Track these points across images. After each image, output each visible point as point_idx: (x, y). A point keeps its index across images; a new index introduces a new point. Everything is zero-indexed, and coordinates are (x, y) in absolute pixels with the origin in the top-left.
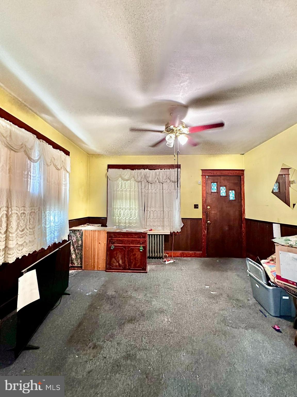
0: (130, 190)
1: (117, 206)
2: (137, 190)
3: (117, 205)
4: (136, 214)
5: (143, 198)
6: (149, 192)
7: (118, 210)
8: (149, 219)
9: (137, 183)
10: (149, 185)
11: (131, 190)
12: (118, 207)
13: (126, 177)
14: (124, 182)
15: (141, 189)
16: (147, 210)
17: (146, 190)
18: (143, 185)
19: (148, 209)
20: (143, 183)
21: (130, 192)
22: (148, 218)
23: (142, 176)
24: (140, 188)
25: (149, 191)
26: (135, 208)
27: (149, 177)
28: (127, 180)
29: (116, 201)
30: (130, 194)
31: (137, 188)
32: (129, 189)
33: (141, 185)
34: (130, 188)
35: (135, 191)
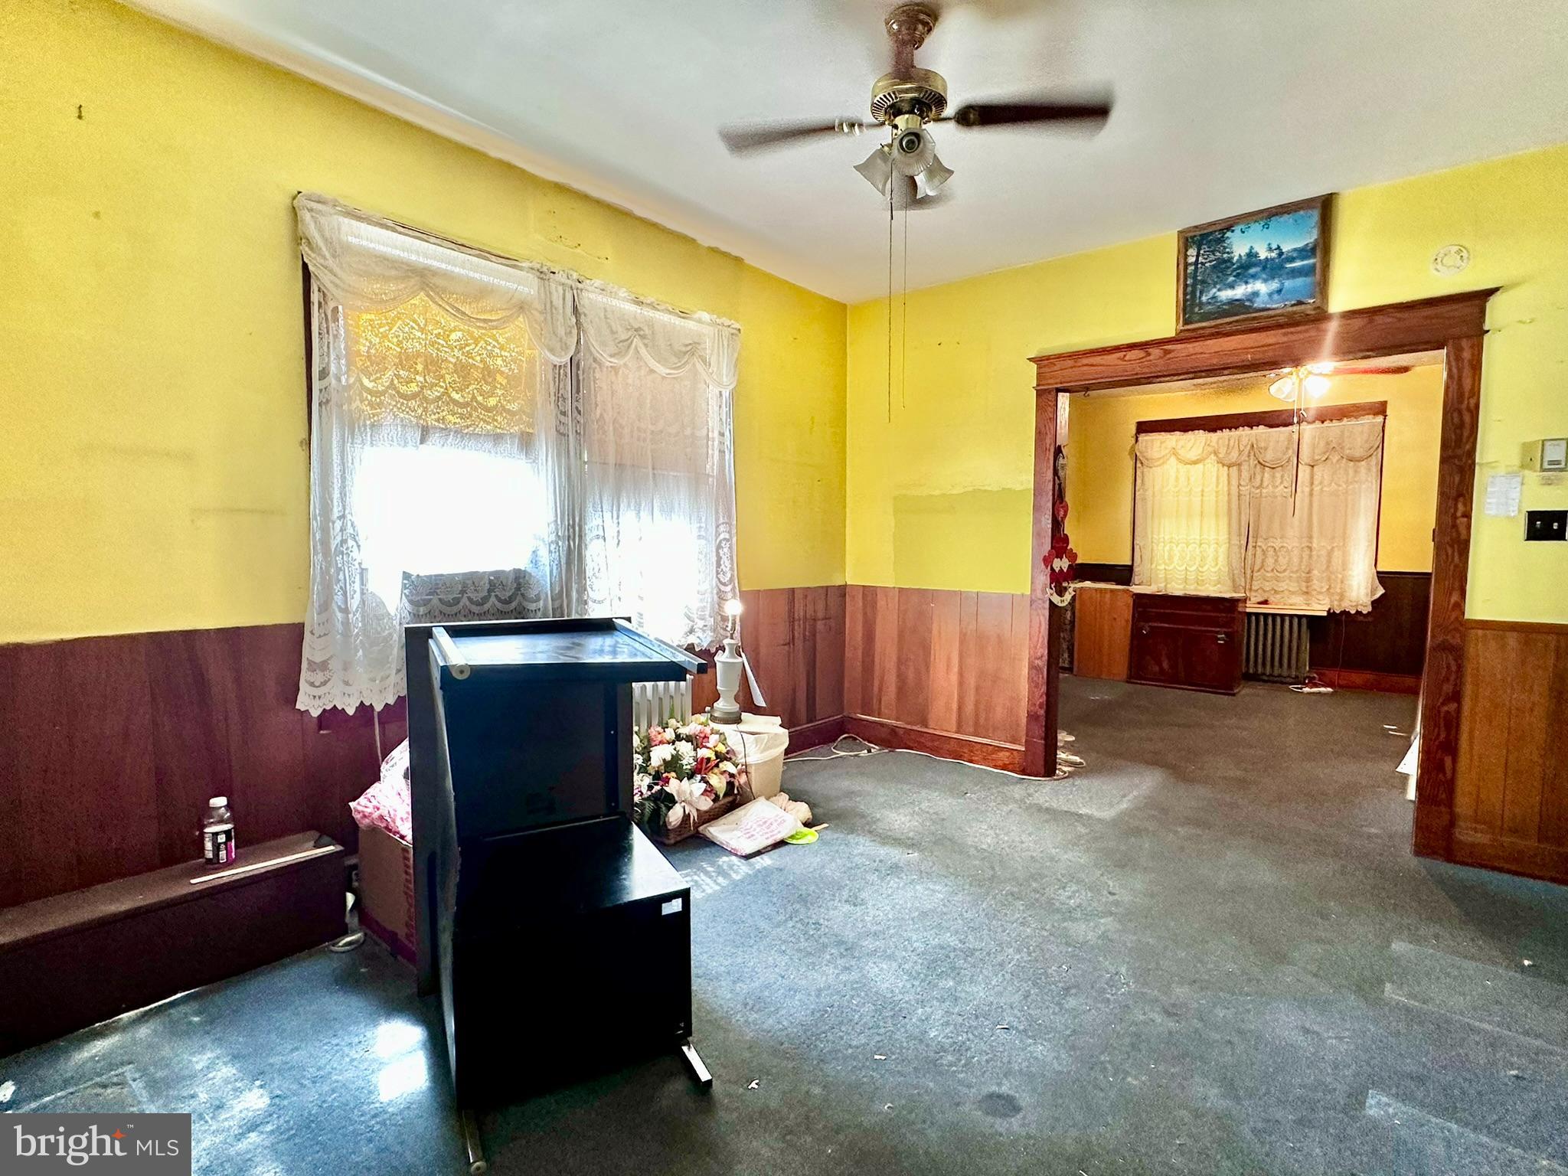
0: (1203, 491)
1: (1162, 536)
2: (1226, 489)
3: (1162, 530)
4: (1221, 559)
5: (1245, 510)
6: (1264, 495)
7: (1164, 547)
8: (1259, 571)
9: (1226, 468)
10: (1263, 473)
11: (1206, 490)
12: (1166, 538)
13: (1193, 455)
14: (1183, 468)
15: (1239, 485)
16: (1255, 547)
17: (1253, 490)
18: (1245, 475)
19: (1259, 544)
20: (1245, 467)
21: (1202, 495)
22: (1256, 569)
23: (1242, 448)
24: (1234, 482)
25: (1264, 491)
26: (1218, 539)
27: (1266, 449)
28: (1195, 463)
29: (1160, 524)
30: (1202, 500)
31: (1226, 482)
32: (1200, 489)
33: (1240, 475)
34: (1203, 485)
35: (1217, 492)
